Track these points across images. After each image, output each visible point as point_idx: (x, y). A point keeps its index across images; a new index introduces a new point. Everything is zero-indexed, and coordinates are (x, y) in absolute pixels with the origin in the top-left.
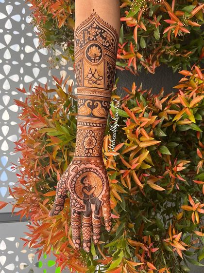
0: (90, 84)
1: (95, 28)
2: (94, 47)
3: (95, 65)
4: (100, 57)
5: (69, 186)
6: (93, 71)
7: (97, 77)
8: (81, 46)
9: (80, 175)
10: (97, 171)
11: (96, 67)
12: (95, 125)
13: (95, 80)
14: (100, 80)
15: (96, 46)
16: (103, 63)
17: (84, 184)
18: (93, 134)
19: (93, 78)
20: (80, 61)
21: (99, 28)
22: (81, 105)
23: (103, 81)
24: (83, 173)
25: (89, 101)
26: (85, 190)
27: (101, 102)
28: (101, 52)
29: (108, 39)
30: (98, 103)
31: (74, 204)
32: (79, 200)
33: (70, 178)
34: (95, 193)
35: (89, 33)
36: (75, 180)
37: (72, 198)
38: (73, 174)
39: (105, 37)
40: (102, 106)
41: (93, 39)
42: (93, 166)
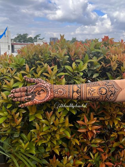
0: (88, 90)
1: (115, 91)
2: (106, 91)
3: (97, 92)
4: (101, 94)
5: (39, 84)
6: (94, 91)
7: (92, 93)
8: (106, 84)
9: (45, 89)
10: (47, 97)
11: (96, 92)
12: (69, 94)
13: (90, 92)
14: (90, 95)
15: (106, 92)
16: (99, 96)
17: (41, 91)
18: (64, 93)
19: (91, 91)
20: (99, 84)
21: (115, 93)
22: (78, 86)
23: (90, 96)
24: (46, 90)
25: (80, 90)
26: (38, 92)
27: (80, 96)
28: (104, 94)
29: (111, 97)
30: (80, 95)
31: (31, 87)
32: (33, 89)
33: (43, 84)
34: (37, 97)
35: (112, 87)
36: (43, 86)
37: (34, 86)
38: (45, 85)
39: (111, 96)
40: (78, 97)
41: (109, 90)
42: (49, 94)
